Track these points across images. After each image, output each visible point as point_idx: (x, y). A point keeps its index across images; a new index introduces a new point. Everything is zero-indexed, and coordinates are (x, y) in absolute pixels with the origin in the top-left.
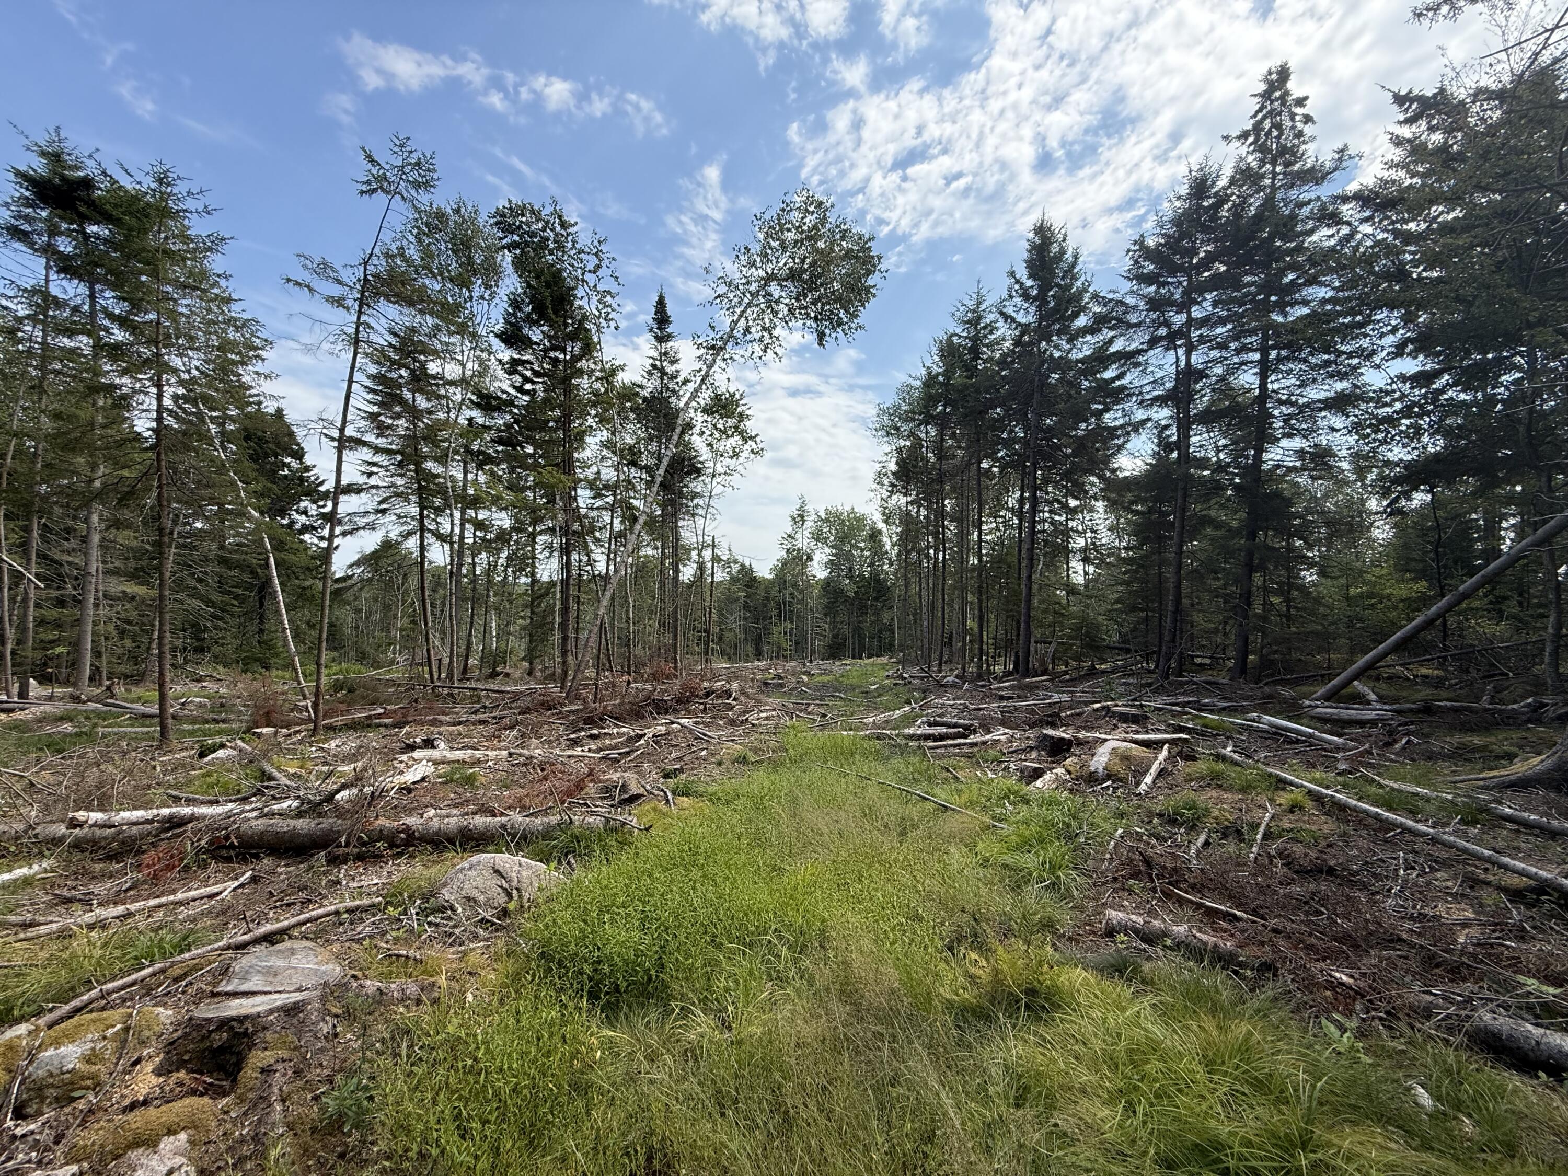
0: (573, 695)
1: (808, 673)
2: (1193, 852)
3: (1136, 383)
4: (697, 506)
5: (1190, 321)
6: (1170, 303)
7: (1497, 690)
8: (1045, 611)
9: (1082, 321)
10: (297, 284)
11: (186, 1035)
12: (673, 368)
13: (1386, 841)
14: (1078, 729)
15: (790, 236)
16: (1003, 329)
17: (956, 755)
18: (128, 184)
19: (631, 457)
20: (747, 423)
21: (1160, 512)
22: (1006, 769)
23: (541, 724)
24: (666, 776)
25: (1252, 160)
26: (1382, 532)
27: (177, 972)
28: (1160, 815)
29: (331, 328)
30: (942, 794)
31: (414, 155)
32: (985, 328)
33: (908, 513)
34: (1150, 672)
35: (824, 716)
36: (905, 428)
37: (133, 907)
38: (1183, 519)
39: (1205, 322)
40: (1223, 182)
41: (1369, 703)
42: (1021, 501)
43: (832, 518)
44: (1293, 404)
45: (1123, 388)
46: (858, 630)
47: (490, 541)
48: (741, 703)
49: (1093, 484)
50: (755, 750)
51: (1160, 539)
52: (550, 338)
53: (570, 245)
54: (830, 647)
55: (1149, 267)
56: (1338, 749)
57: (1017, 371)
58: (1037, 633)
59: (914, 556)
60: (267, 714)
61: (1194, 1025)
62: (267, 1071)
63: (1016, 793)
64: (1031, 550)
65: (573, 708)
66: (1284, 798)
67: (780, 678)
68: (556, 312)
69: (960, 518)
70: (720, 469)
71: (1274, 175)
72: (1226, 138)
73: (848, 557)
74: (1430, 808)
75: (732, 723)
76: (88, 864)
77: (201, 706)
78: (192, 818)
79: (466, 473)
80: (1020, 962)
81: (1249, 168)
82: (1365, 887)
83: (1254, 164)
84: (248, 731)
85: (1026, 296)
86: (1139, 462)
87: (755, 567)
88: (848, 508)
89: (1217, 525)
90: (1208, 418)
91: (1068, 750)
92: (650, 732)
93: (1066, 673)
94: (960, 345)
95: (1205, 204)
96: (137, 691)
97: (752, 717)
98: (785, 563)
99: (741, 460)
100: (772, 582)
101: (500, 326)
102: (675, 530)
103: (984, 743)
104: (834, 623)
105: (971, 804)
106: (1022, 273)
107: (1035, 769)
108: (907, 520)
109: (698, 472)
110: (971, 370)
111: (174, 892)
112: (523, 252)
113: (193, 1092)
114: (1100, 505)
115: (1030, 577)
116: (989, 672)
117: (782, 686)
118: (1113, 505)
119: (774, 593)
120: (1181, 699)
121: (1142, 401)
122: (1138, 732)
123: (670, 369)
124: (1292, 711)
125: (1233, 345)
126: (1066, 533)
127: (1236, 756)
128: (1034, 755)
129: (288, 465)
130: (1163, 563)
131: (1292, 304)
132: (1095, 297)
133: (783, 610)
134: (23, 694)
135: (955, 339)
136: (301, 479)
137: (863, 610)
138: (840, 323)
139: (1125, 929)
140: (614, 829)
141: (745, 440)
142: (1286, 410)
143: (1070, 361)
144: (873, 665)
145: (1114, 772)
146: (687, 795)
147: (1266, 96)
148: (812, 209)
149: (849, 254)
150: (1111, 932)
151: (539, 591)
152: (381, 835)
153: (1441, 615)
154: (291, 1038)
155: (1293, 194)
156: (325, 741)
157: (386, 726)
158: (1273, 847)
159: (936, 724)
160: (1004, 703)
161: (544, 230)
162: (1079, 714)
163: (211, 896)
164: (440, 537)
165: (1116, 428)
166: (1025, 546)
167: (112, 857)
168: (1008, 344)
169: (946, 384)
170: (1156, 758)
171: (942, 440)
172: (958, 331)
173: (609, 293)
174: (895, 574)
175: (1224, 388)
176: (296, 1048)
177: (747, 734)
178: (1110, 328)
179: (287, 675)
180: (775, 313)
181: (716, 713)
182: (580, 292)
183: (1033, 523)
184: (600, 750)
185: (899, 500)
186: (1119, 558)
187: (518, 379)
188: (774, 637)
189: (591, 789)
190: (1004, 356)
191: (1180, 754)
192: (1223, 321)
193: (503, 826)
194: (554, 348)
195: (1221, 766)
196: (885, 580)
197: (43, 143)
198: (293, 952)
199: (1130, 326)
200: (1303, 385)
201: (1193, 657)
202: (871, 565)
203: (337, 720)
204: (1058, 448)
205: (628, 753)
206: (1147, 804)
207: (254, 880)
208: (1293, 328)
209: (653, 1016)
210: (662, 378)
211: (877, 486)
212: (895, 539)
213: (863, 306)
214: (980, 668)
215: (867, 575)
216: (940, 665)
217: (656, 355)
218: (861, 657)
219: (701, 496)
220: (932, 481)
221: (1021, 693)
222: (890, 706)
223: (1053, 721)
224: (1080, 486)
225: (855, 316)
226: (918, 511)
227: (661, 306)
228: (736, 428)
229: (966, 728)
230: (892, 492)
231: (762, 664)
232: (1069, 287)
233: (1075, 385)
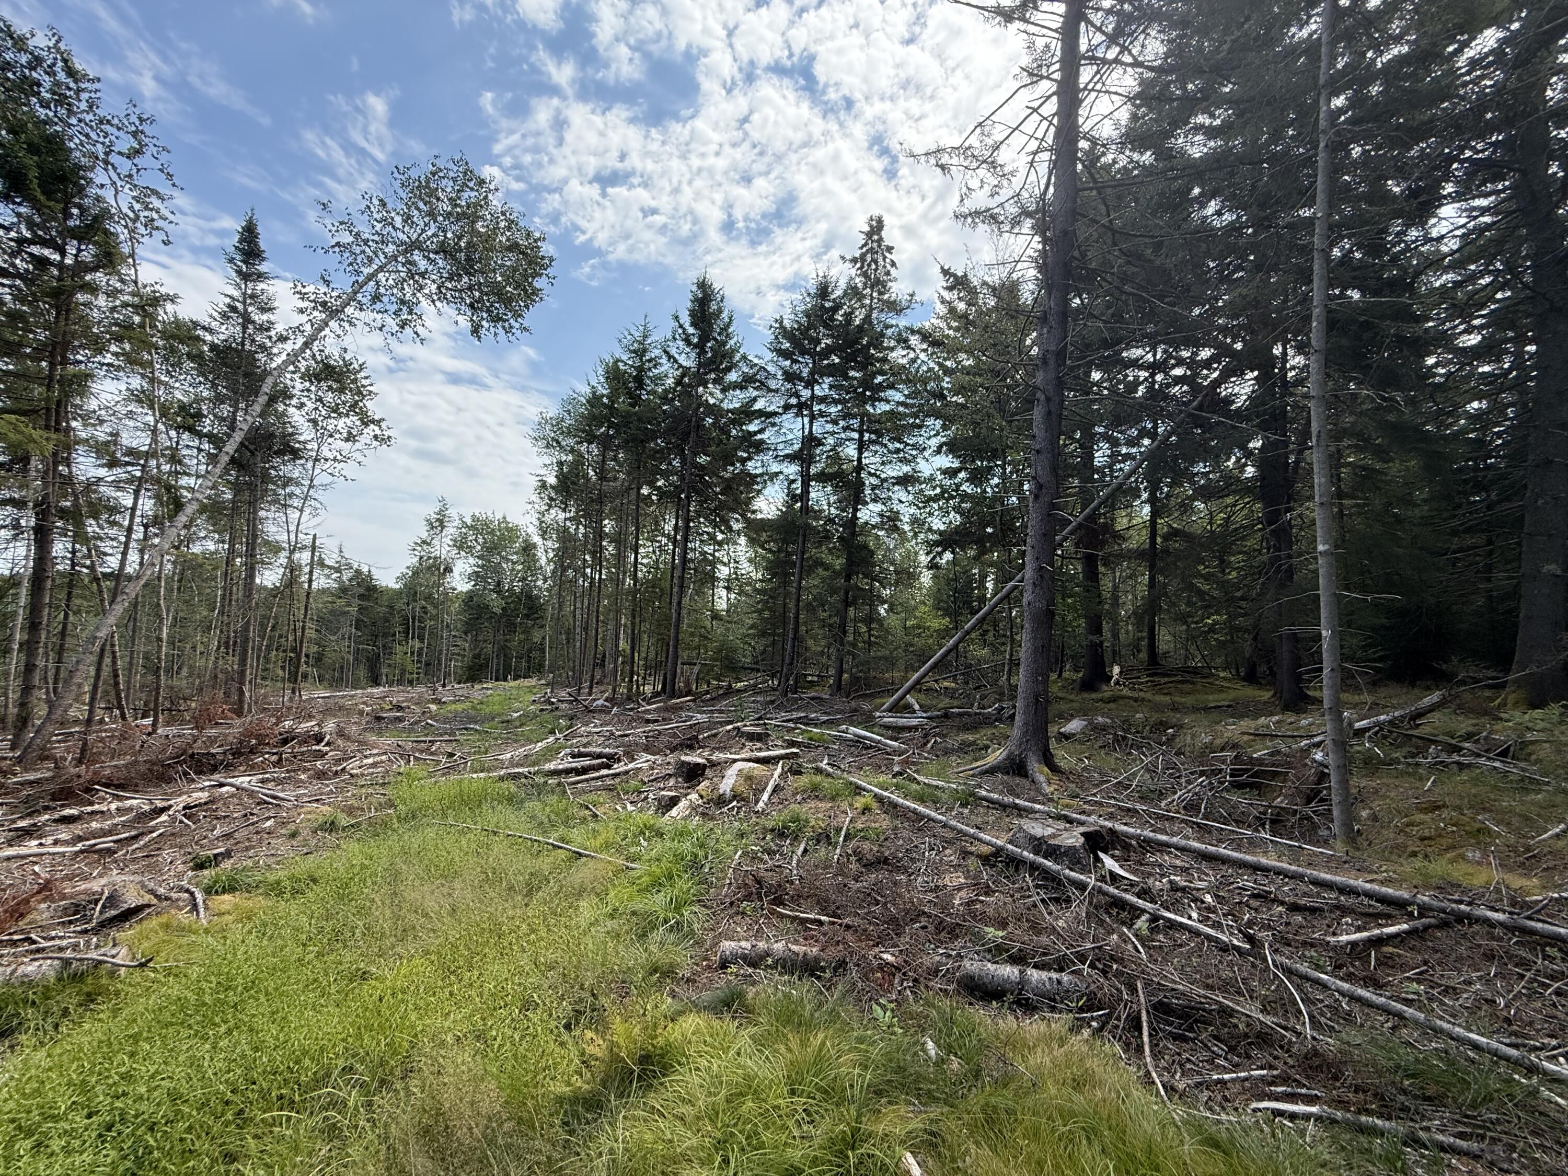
0: (36, 755)
1: (438, 701)
2: (794, 863)
3: (773, 440)
4: (291, 495)
5: (813, 396)
6: (800, 378)
7: (982, 698)
8: (692, 634)
9: (733, 376)
12: (264, 317)
13: (920, 830)
14: (712, 750)
16: (665, 366)
17: (597, 789)
19: (183, 419)
20: (368, 402)
21: (786, 551)
22: (645, 799)
24: (200, 866)
25: (859, 281)
26: (926, 578)
28: (772, 830)
30: (578, 837)
32: (650, 361)
33: (566, 530)
34: (773, 689)
35: (451, 755)
36: (567, 442)
38: (803, 559)
39: (823, 400)
40: (838, 293)
41: (914, 712)
42: (676, 528)
43: (480, 526)
44: (878, 477)
45: (762, 442)
46: (504, 651)
48: (336, 749)
49: (737, 522)
50: (350, 811)
51: (787, 575)
53: (83, 106)
54: (470, 668)
55: (786, 345)
56: (895, 752)
57: (677, 409)
58: (684, 655)
59: (571, 573)
61: (782, 1048)
63: (650, 828)
64: (682, 578)
65: (31, 776)
66: (860, 802)
67: (399, 708)
69: (618, 539)
70: (325, 452)
71: (872, 298)
72: (843, 258)
73: (497, 570)
74: (944, 797)
75: (321, 775)
80: (637, 1029)
81: (856, 287)
82: (905, 870)
83: (860, 285)
85: (688, 342)
86: (773, 508)
87: (376, 574)
88: (499, 516)
89: (827, 568)
90: (822, 477)
91: (703, 774)
92: (179, 802)
93: (707, 692)
94: (625, 372)
95: (826, 305)
97: (353, 766)
98: (416, 572)
99: (358, 445)
100: (398, 593)
102: (253, 523)
103: (627, 772)
104: (476, 641)
105: (607, 846)
106: (686, 320)
107: (672, 797)
108: (564, 536)
109: (296, 454)
110: (635, 399)
114: (742, 540)
115: (679, 603)
116: (638, 693)
117: (400, 720)
118: (752, 541)
119: (400, 606)
120: (795, 715)
121: (777, 456)
122: (760, 750)
123: (259, 318)
124: (868, 721)
125: (842, 423)
126: (714, 562)
127: (830, 769)
128: (672, 782)
130: (787, 595)
131: (880, 400)
132: (744, 358)
133: (411, 627)
135: (621, 365)
137: (511, 627)
138: (500, 319)
139: (735, 957)
141: (366, 424)
142: (873, 481)
143: (721, 409)
144: (519, 688)
145: (739, 792)
146: (231, 890)
147: (869, 235)
148: (471, 184)
150: (723, 964)
153: (956, 646)
155: (883, 316)
158: (852, 844)
159: (581, 755)
160: (651, 727)
162: (715, 735)
165: (756, 476)
166: (677, 574)
168: (670, 382)
169: (610, 407)
170: (772, 775)
171: (604, 461)
172: (624, 358)
173: (155, 192)
174: (548, 590)
175: (835, 458)
177: (340, 790)
178: (755, 388)
180: (419, 287)
181: (295, 764)
182: (100, 176)
183: (685, 551)
184: (77, 839)
185: (557, 515)
186: (755, 590)
188: (397, 658)
190: (665, 391)
191: (790, 769)
192: (835, 402)
194: (39, 242)
195: (819, 778)
196: (539, 598)
199: (770, 390)
200: (883, 464)
201: (805, 675)
202: (523, 579)
204: (709, 485)
205: (135, 838)
206: (763, 821)
208: (878, 420)
210: (245, 328)
211: (535, 498)
212: (551, 555)
213: (527, 307)
214: (630, 690)
215: (517, 590)
216: (591, 687)
217: (236, 294)
218: (505, 680)
219: (298, 484)
220: (592, 501)
221: (666, 715)
222: (533, 737)
223: (691, 744)
224: (726, 522)
225: (518, 315)
226: (577, 529)
227: (249, 234)
228: (354, 406)
229: (610, 757)
230: (550, 506)
231: (377, 691)
232: (724, 343)
233: (725, 431)
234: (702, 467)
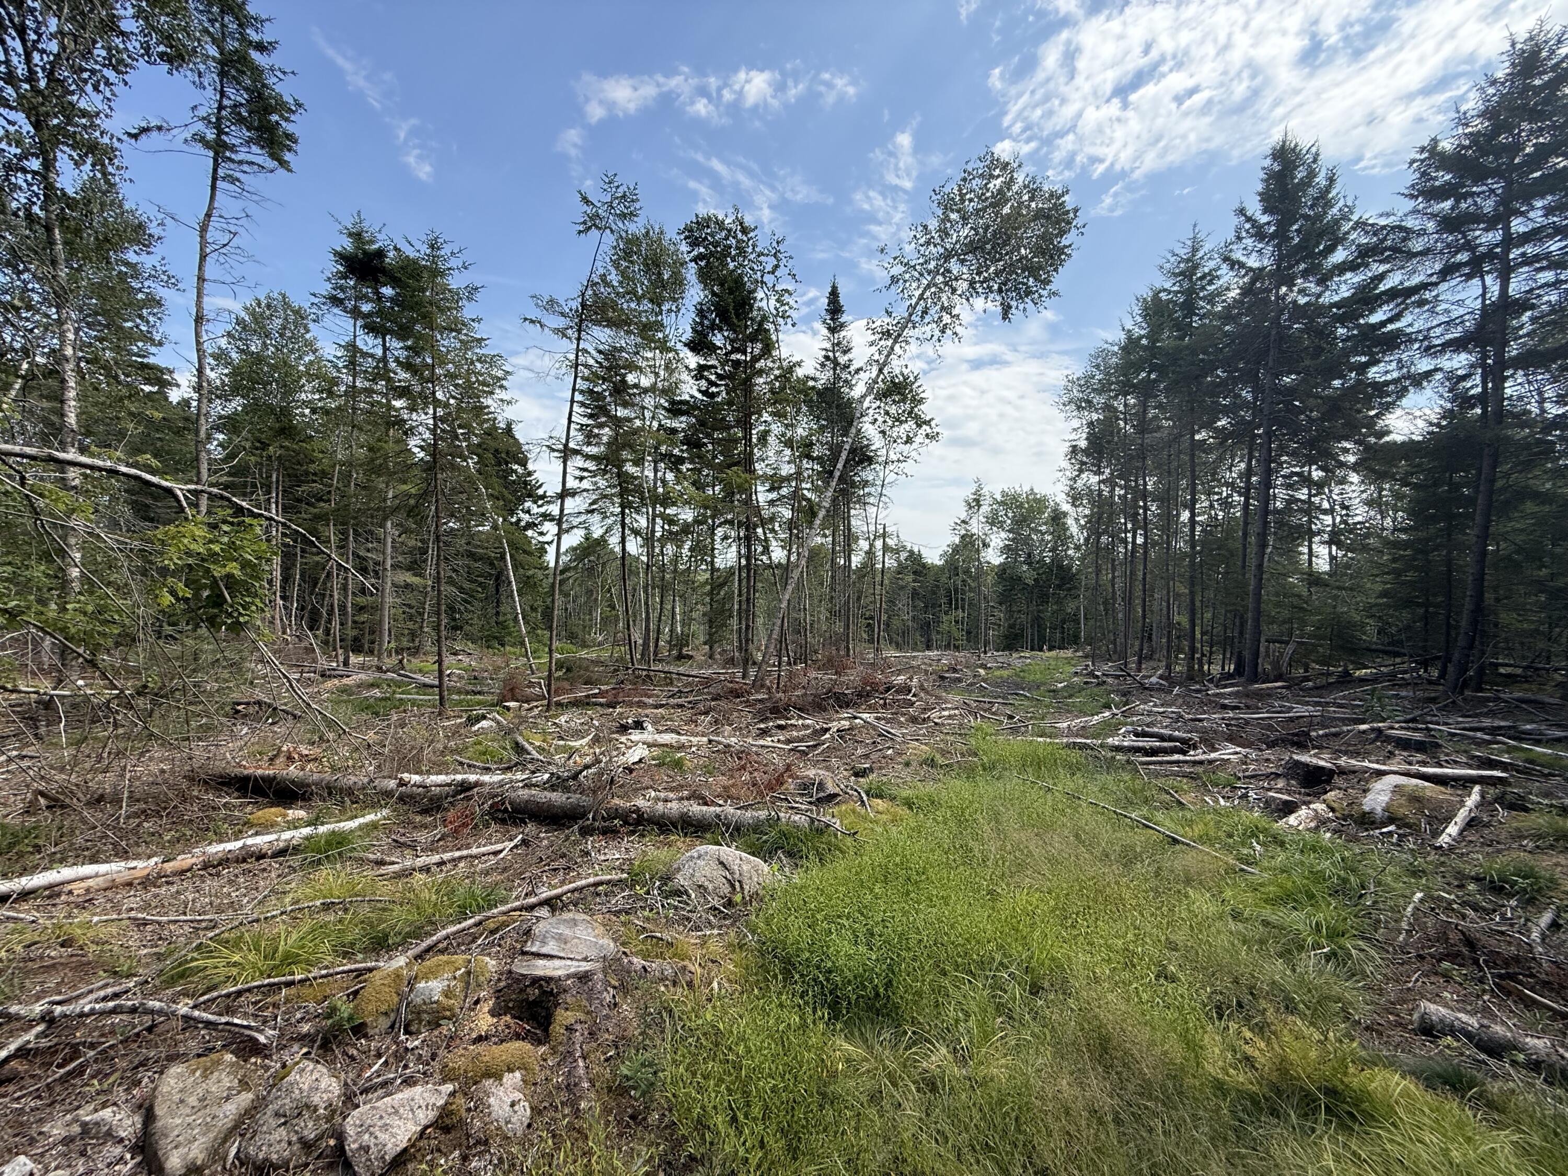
0: (758, 684)
1: (984, 666)
2: (1535, 935)
3: (1420, 325)
4: (869, 494)
5: (1508, 238)
6: (1475, 218)
8: (1278, 604)
9: (1339, 255)
10: (532, 321)
11: (508, 986)
12: (846, 358)
14: (1337, 753)
15: (970, 207)
16: (1226, 276)
17: (1176, 774)
18: (412, 254)
19: (805, 449)
20: (922, 407)
21: (1450, 483)
22: (1245, 796)
23: (731, 711)
24: (858, 774)
27: (491, 925)
28: (1477, 879)
29: (557, 356)
30: (1166, 823)
31: (621, 190)
32: (1203, 277)
33: (1100, 493)
34: (1430, 682)
35: (1011, 717)
36: (1099, 400)
37: (447, 856)
39: (1531, 237)
43: (1010, 501)
45: (1399, 333)
46: (1038, 621)
47: (677, 533)
48: (921, 700)
49: (1346, 451)
50: (944, 753)
52: (732, 341)
53: (750, 250)
54: (1006, 637)
55: (1444, 177)
57: (1246, 325)
58: (1269, 631)
59: (1106, 540)
60: (512, 690)
62: (570, 1029)
63: (1263, 831)
65: (760, 697)
67: (955, 670)
68: (738, 316)
69: (1165, 497)
70: (893, 457)
73: (1027, 540)
75: (914, 720)
76: (411, 816)
77: (460, 677)
78: (477, 784)
79: (656, 471)
80: (1313, 1054)
84: (499, 703)
85: (1259, 233)
86: (1421, 424)
87: (924, 553)
88: (1026, 489)
91: (1328, 782)
92: (835, 726)
93: (1307, 679)
94: (1170, 301)
95: (1537, 82)
96: (416, 662)
97: (934, 715)
98: (956, 550)
99: (915, 446)
100: (941, 569)
101: (688, 335)
102: (847, 519)
103: (1211, 762)
104: (1010, 611)
105: (1204, 839)
106: (1255, 208)
107: (1286, 802)
108: (1098, 500)
109: (870, 460)
110: (1183, 328)
111: (468, 847)
112: (708, 263)
113: (518, 1037)
114: (1356, 477)
115: (1260, 566)
116: (1203, 674)
117: (959, 680)
118: (1374, 476)
119: (944, 579)
120: (1487, 722)
121: (1428, 348)
122: (1424, 763)
123: (843, 359)
126: (1310, 509)
128: (1281, 784)
129: (515, 471)
130: (1455, 547)
132: (1361, 225)
133: (953, 598)
134: (346, 663)
135: (1163, 296)
136: (526, 483)
137: (1044, 598)
138: (1028, 293)
139: (1451, 1030)
140: (820, 830)
141: (919, 426)
144: (1057, 658)
145: (1400, 815)
146: (880, 796)
148: (997, 172)
149: (1040, 215)
150: (1429, 1030)
151: (719, 580)
152: (615, 814)
154: (584, 1003)
156: (556, 716)
157: (601, 705)
159: (1144, 734)
160: (1229, 714)
161: (726, 239)
162: (1336, 735)
163: (496, 853)
164: (636, 532)
165: (1387, 384)
166: (1254, 529)
167: (425, 812)
168: (1234, 294)
169: (1151, 348)
170: (1462, 803)
171: (1145, 412)
172: (1167, 285)
173: (787, 291)
174: (1082, 560)
176: (588, 1013)
177: (931, 733)
178: (1381, 262)
179: (517, 651)
180: (954, 290)
181: (897, 709)
182: (759, 294)
184: (788, 742)
185: (1089, 479)
186: (1384, 543)
187: (703, 383)
188: (944, 627)
189: (791, 785)
190: (1228, 308)
191: (1500, 799)
193: (718, 816)
194: (735, 350)
196: (1070, 567)
197: (350, 226)
198: (575, 923)
199: (1411, 255)
201: (1497, 665)
202: (1053, 550)
203: (564, 698)
205: (815, 747)
206: (1454, 862)
207: (524, 842)
209: (886, 1035)
210: (835, 369)
211: (1065, 464)
212: (1082, 522)
213: (1056, 270)
214: (1191, 668)
215: (1048, 560)
216: (1140, 663)
217: (828, 345)
218: (1041, 650)
219: (873, 485)
220: (1132, 458)
221: (1250, 702)
222: (1087, 709)
223: (1301, 742)
224: (1327, 454)
225: (1047, 282)
226: (1112, 491)
227: (834, 294)
228: (910, 413)
229: (1184, 741)
230: (1081, 471)
231: (933, 654)
232: (1320, 217)
233: (1325, 334)
234: (1291, 392)
